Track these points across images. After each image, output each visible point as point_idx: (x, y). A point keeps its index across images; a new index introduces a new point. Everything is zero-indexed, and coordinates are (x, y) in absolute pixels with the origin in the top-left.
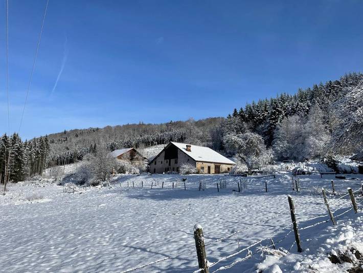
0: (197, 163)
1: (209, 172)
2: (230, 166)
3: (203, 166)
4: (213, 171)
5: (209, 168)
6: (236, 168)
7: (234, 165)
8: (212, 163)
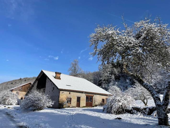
0: (61, 92)
1: (78, 105)
2: (104, 97)
3: (69, 96)
4: (83, 103)
5: (79, 99)
6: (114, 101)
7: (110, 95)
8: (82, 92)
